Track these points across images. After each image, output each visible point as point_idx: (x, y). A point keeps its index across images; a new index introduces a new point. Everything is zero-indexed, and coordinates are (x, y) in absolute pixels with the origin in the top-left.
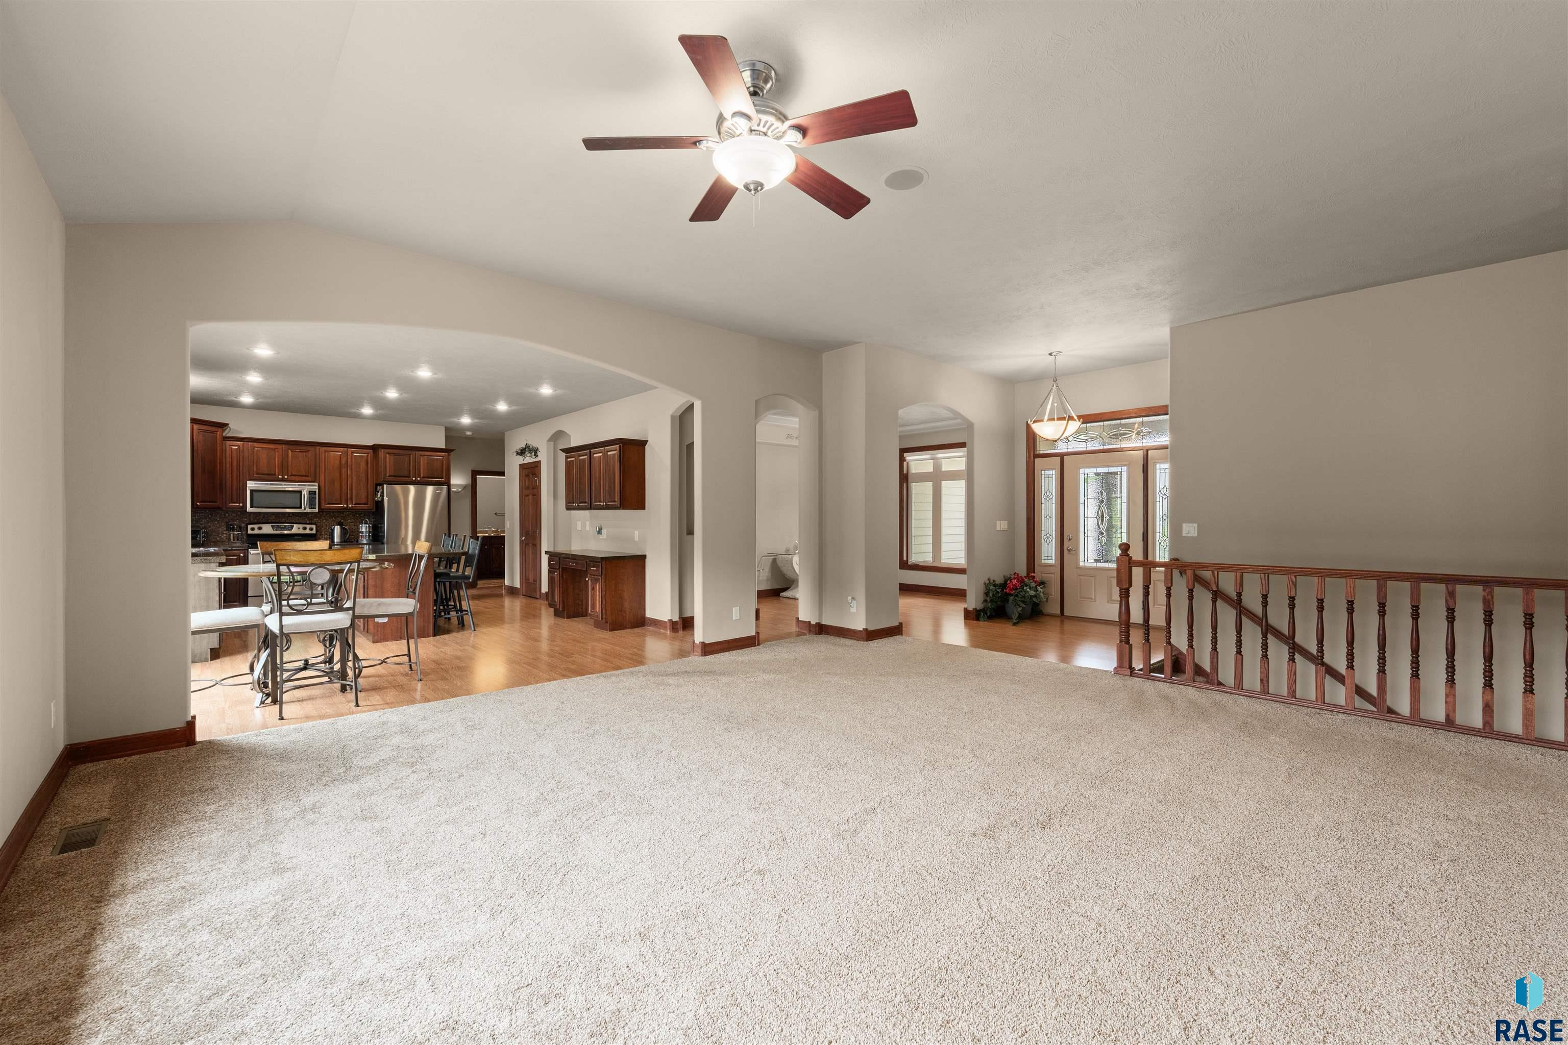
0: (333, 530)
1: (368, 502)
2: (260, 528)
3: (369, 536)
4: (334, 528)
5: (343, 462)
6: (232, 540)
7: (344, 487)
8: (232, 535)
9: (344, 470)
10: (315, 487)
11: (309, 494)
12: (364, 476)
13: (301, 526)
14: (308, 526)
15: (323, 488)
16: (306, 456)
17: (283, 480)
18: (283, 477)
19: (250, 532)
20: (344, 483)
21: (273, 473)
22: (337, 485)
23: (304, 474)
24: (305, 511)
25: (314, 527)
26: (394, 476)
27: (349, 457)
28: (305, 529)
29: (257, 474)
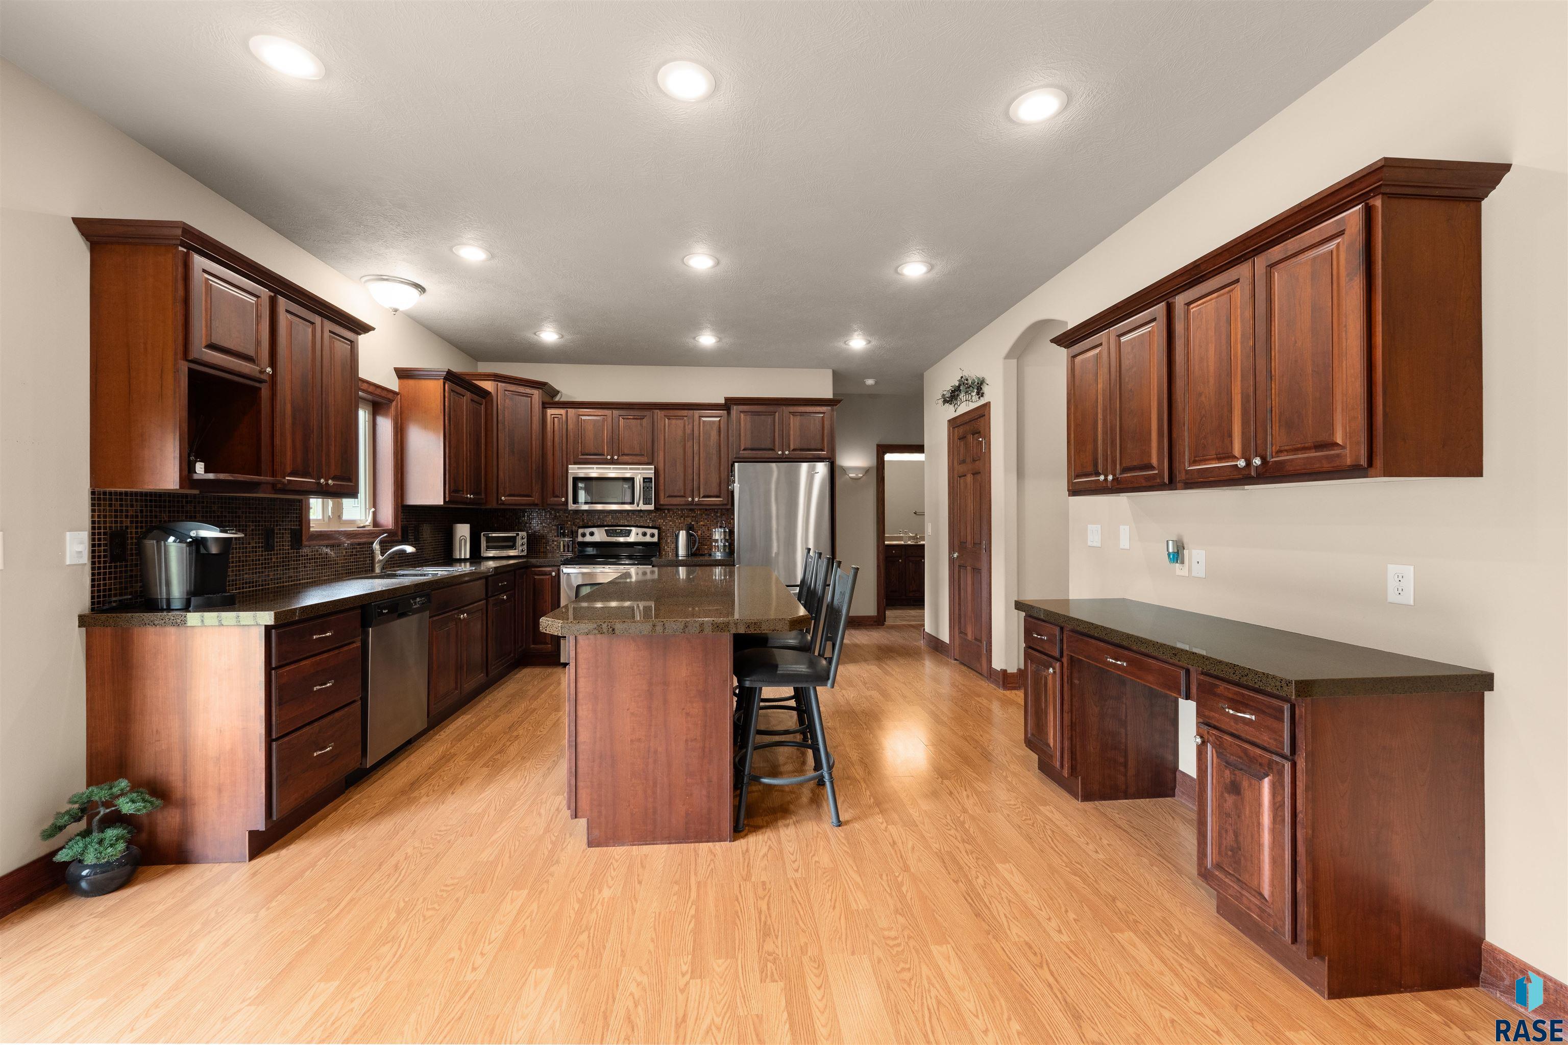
0: (677, 536)
1: (720, 493)
2: (592, 534)
3: (725, 546)
4: (679, 533)
5: (688, 431)
6: (562, 550)
7: (690, 471)
8: (562, 543)
9: (689, 444)
10: (649, 472)
11: (644, 482)
12: (715, 452)
13: (641, 530)
14: (649, 531)
15: (661, 472)
16: (641, 425)
17: (612, 462)
18: (612, 458)
19: (580, 539)
20: (689, 463)
21: (600, 452)
22: (680, 468)
23: (638, 453)
24: (639, 509)
25: (656, 532)
26: (752, 449)
27: (696, 423)
28: (644, 534)
29: (583, 455)
